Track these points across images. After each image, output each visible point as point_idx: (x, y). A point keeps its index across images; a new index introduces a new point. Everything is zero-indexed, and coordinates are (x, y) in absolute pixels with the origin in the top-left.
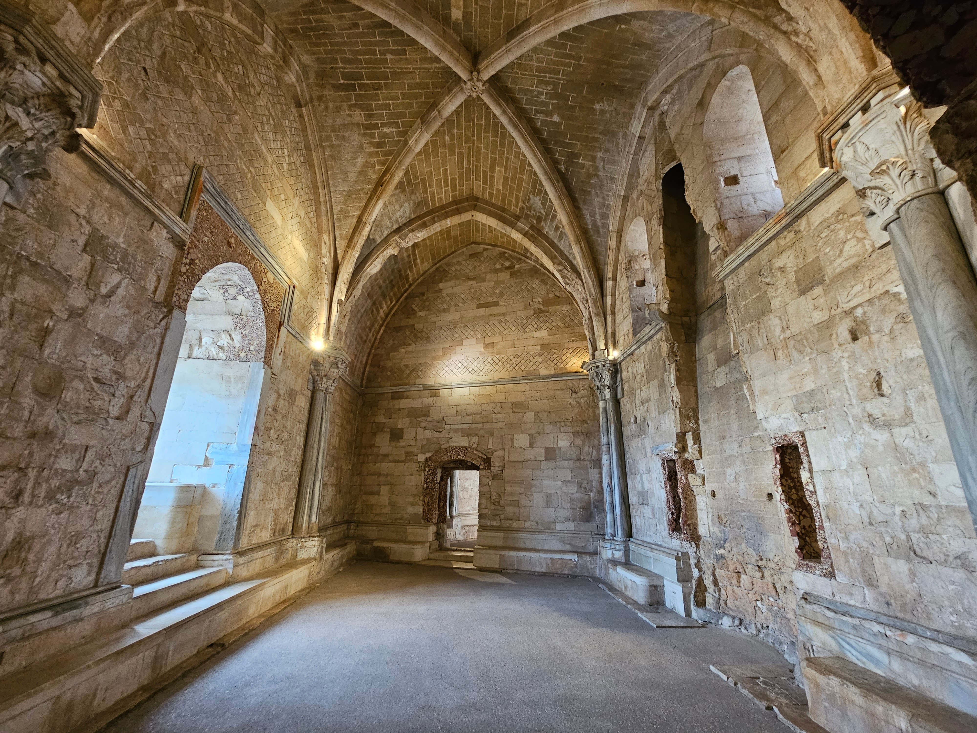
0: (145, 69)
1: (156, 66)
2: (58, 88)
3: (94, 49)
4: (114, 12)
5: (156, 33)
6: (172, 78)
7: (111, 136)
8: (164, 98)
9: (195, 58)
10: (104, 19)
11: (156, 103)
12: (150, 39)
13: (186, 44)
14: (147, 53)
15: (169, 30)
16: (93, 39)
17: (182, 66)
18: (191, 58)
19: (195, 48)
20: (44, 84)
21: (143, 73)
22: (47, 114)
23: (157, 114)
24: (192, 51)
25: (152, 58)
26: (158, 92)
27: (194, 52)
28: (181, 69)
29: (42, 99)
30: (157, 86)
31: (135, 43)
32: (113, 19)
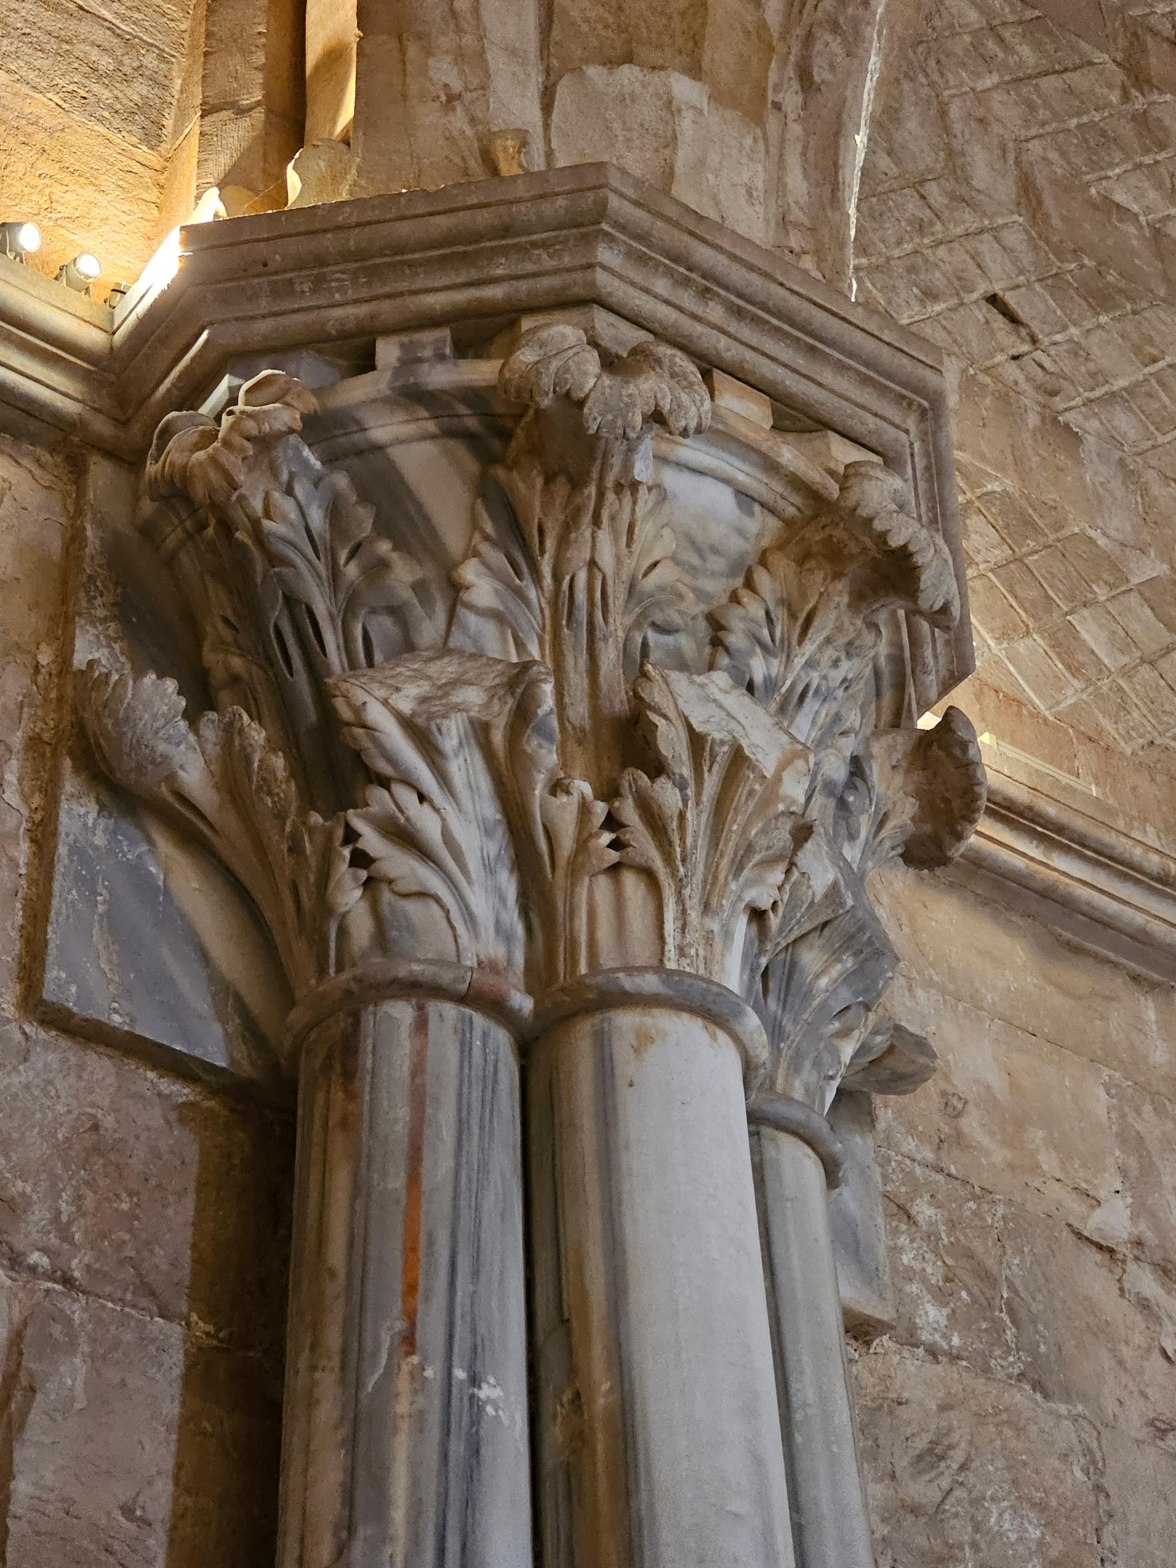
0: (993, 300)
1: (1027, 258)
2: (796, 483)
3: (819, 254)
4: (809, 39)
5: (955, 112)
6: (1112, 277)
7: (1036, 715)
8: (1130, 390)
9: (1141, 120)
10: (792, 99)
11: (1114, 440)
12: (951, 153)
13: (1075, 78)
14: (970, 221)
15: (988, 60)
16: (797, 215)
17: (1120, 197)
18: (1127, 130)
19: (1119, 76)
20: (744, 497)
21: (999, 322)
22: (809, 648)
23: (1145, 491)
24: (1114, 97)
25: (995, 231)
26: (1097, 377)
27: (1126, 97)
28: (1123, 211)
29: (762, 578)
30: (1076, 350)
31: (913, 207)
32: (820, 74)
